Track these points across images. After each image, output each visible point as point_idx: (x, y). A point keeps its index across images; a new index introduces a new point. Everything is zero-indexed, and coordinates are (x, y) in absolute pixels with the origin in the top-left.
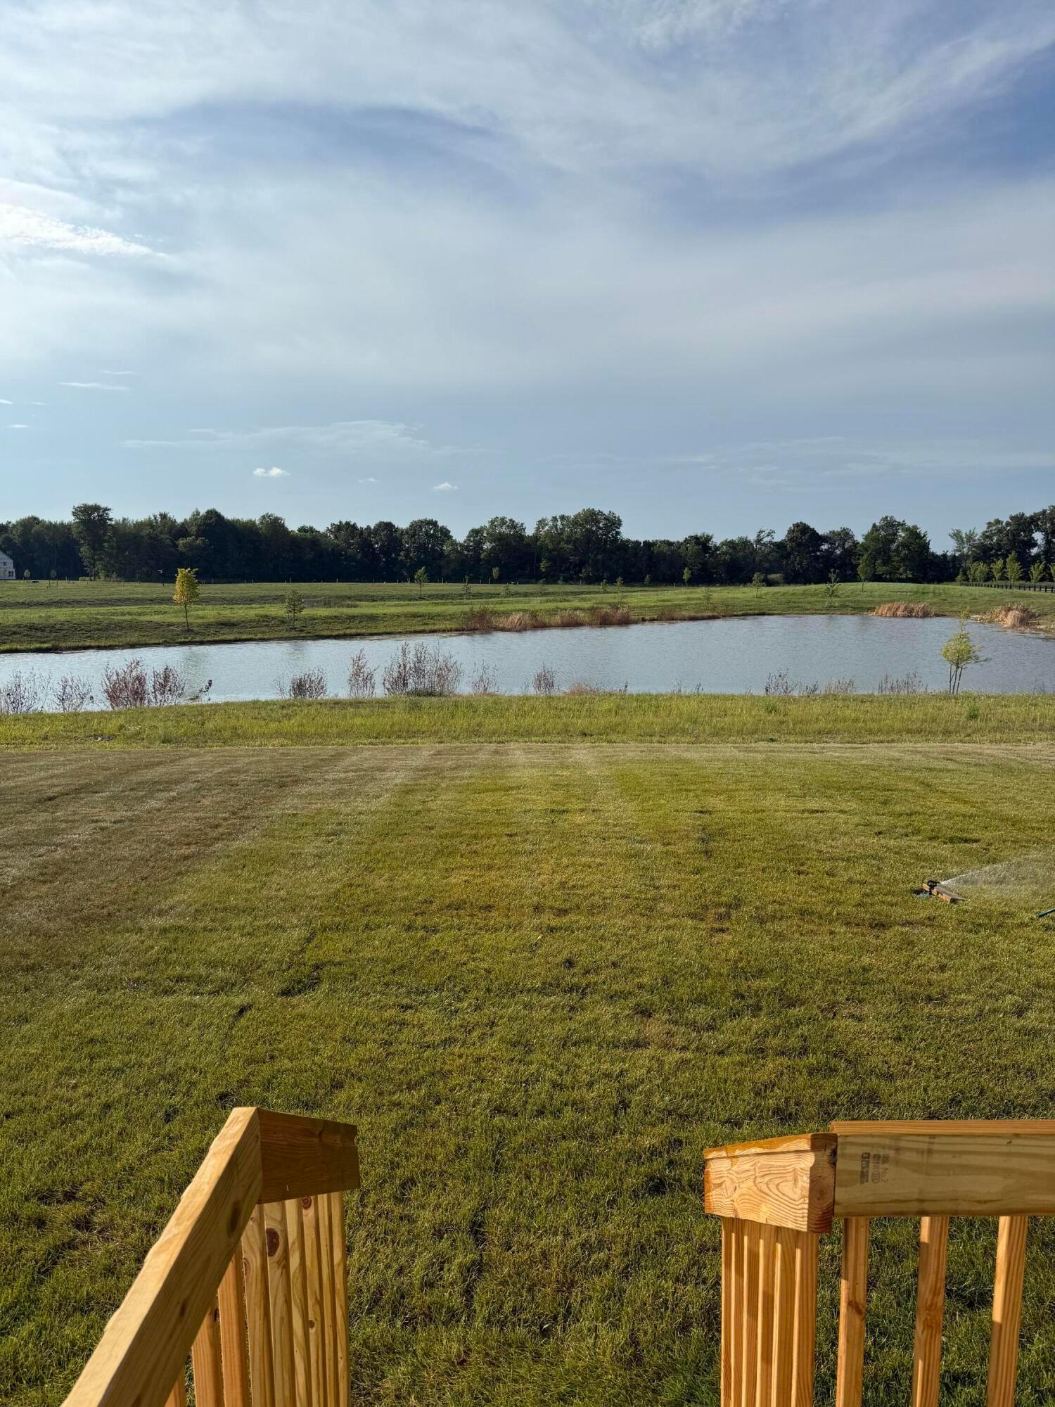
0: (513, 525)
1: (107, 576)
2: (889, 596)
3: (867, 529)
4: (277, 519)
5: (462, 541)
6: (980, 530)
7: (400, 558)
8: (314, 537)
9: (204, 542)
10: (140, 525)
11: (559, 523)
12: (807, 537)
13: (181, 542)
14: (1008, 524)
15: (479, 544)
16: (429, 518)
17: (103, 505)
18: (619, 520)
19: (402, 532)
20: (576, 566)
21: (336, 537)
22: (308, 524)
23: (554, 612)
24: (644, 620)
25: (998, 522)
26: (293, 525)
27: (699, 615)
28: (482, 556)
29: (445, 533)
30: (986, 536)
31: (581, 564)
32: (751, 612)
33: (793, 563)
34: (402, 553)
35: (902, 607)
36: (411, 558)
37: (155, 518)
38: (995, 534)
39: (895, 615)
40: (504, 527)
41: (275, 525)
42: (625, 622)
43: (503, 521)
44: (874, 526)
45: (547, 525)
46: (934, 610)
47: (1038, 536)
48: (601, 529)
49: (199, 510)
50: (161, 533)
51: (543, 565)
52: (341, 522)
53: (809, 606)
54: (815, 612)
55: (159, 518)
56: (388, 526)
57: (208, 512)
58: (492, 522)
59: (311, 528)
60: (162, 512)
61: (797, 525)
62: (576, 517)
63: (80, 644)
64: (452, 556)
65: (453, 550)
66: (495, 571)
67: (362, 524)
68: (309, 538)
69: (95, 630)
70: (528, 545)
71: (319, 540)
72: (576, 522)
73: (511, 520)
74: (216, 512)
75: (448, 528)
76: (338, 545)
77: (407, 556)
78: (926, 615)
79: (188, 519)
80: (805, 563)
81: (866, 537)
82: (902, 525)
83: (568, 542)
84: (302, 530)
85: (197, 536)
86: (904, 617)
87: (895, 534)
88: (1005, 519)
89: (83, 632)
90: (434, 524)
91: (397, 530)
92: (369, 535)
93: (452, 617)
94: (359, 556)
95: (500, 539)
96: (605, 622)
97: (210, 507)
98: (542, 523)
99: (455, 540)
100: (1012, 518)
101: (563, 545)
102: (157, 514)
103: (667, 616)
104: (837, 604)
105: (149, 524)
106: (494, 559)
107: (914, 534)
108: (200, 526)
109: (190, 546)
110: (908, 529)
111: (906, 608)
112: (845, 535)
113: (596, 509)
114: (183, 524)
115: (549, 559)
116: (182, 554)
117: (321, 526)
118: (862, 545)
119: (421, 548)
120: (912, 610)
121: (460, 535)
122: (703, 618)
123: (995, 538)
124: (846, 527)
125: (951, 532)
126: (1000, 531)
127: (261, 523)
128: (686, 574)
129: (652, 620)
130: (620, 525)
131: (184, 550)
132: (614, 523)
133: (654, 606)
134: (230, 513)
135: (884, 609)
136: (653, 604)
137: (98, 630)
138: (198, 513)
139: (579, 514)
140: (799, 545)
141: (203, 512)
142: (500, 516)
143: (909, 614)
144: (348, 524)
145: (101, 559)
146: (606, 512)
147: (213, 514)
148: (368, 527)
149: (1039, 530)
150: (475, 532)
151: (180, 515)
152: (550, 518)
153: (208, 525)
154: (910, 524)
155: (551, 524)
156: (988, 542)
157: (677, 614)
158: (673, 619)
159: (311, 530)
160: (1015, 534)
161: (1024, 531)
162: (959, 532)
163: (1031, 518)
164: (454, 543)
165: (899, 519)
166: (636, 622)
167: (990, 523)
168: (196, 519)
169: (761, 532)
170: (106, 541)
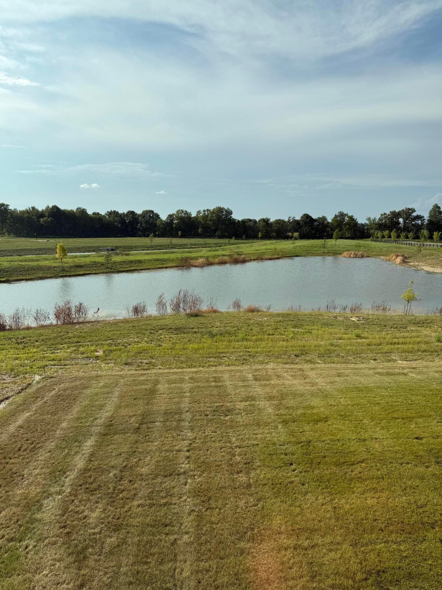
0: (186, 213)
1: (9, 234)
2: (346, 247)
3: (333, 217)
4: (84, 209)
5: (165, 220)
6: (378, 217)
7: (138, 227)
8: (100, 217)
9: (51, 220)
10: (22, 212)
11: (206, 213)
12: (309, 219)
13: (42, 220)
14: (389, 215)
15: (172, 221)
16: (150, 209)
17: (6, 203)
18: (231, 211)
19: (139, 215)
20: (214, 231)
21: (109, 217)
22: (97, 211)
23: (214, 257)
24: (251, 260)
25: (385, 214)
26: (90, 212)
27: (273, 257)
28: (174, 226)
29: (157, 216)
30: (380, 219)
31: (216, 230)
32: (293, 255)
33: (303, 230)
34: (139, 225)
35: (353, 253)
36: (143, 227)
37: (30, 209)
38: (383, 219)
39: (350, 257)
40: (183, 213)
41: (83, 212)
42: (244, 261)
43: (182, 211)
44: (336, 215)
45: (201, 213)
46: (365, 255)
47: (401, 220)
48: (224, 215)
49: (49, 205)
50: (32, 215)
51: (200, 230)
52: (111, 211)
53: (315, 252)
54: (318, 255)
55: (31, 209)
56: (133, 213)
57: (53, 206)
58: (178, 212)
59: (98, 213)
60: (33, 206)
61: (305, 215)
62: (213, 210)
63: (18, 278)
64: (161, 226)
65: (161, 223)
66: (180, 233)
67: (121, 212)
68: (97, 218)
69: (23, 271)
70: (193, 222)
71: (102, 218)
72: (213, 212)
73: (186, 211)
74: (56, 207)
75: (159, 214)
76: (110, 221)
77: (141, 225)
78: (362, 257)
79: (44, 209)
80: (308, 230)
81: (333, 220)
82: (346, 215)
83: (210, 221)
84: (94, 214)
85: (48, 217)
86: (354, 257)
87: (344, 219)
88: (388, 213)
89: (18, 272)
90: (152, 212)
91: (136, 214)
92: (124, 217)
93: (172, 260)
94: (120, 226)
95: (181, 219)
96: (236, 262)
97: (54, 205)
98: (199, 212)
99: (162, 219)
100: (390, 212)
101: (208, 222)
102: (30, 207)
103: (260, 258)
104: (326, 252)
105: (27, 212)
106: (178, 228)
107: (351, 218)
108: (49, 213)
109: (46, 222)
110: (349, 217)
111: (354, 254)
112: (324, 218)
113: (222, 207)
114: (42, 211)
115: (202, 228)
116: (42, 225)
117: (103, 212)
118: (331, 223)
119: (147, 222)
120: (357, 255)
121: (164, 217)
122: (274, 259)
123: (384, 221)
124: (324, 215)
125: (367, 218)
126: (386, 218)
127: (77, 211)
128: (260, 235)
129: (254, 260)
130: (232, 214)
131: (43, 223)
132: (229, 213)
133: (253, 253)
134: (63, 207)
135: (345, 254)
136: (253, 252)
137: (25, 271)
138: (48, 207)
139: (215, 209)
140: (305, 223)
141: (51, 206)
142: (181, 209)
143: (356, 256)
144: (114, 211)
145: (6, 227)
146: (226, 208)
147: (55, 208)
148: (124, 213)
149: (401, 217)
150: (170, 216)
151: (41, 207)
152: (202, 210)
153: (53, 212)
154: (350, 215)
155: (203, 213)
156: (381, 222)
157: (264, 257)
158: (262, 259)
159: (98, 214)
160: (392, 219)
161: (395, 218)
162: (370, 218)
163: (398, 212)
164: (161, 221)
165: (345, 213)
166: (248, 262)
167: (382, 214)
168: (48, 210)
169: (290, 217)
170: (7, 219)
